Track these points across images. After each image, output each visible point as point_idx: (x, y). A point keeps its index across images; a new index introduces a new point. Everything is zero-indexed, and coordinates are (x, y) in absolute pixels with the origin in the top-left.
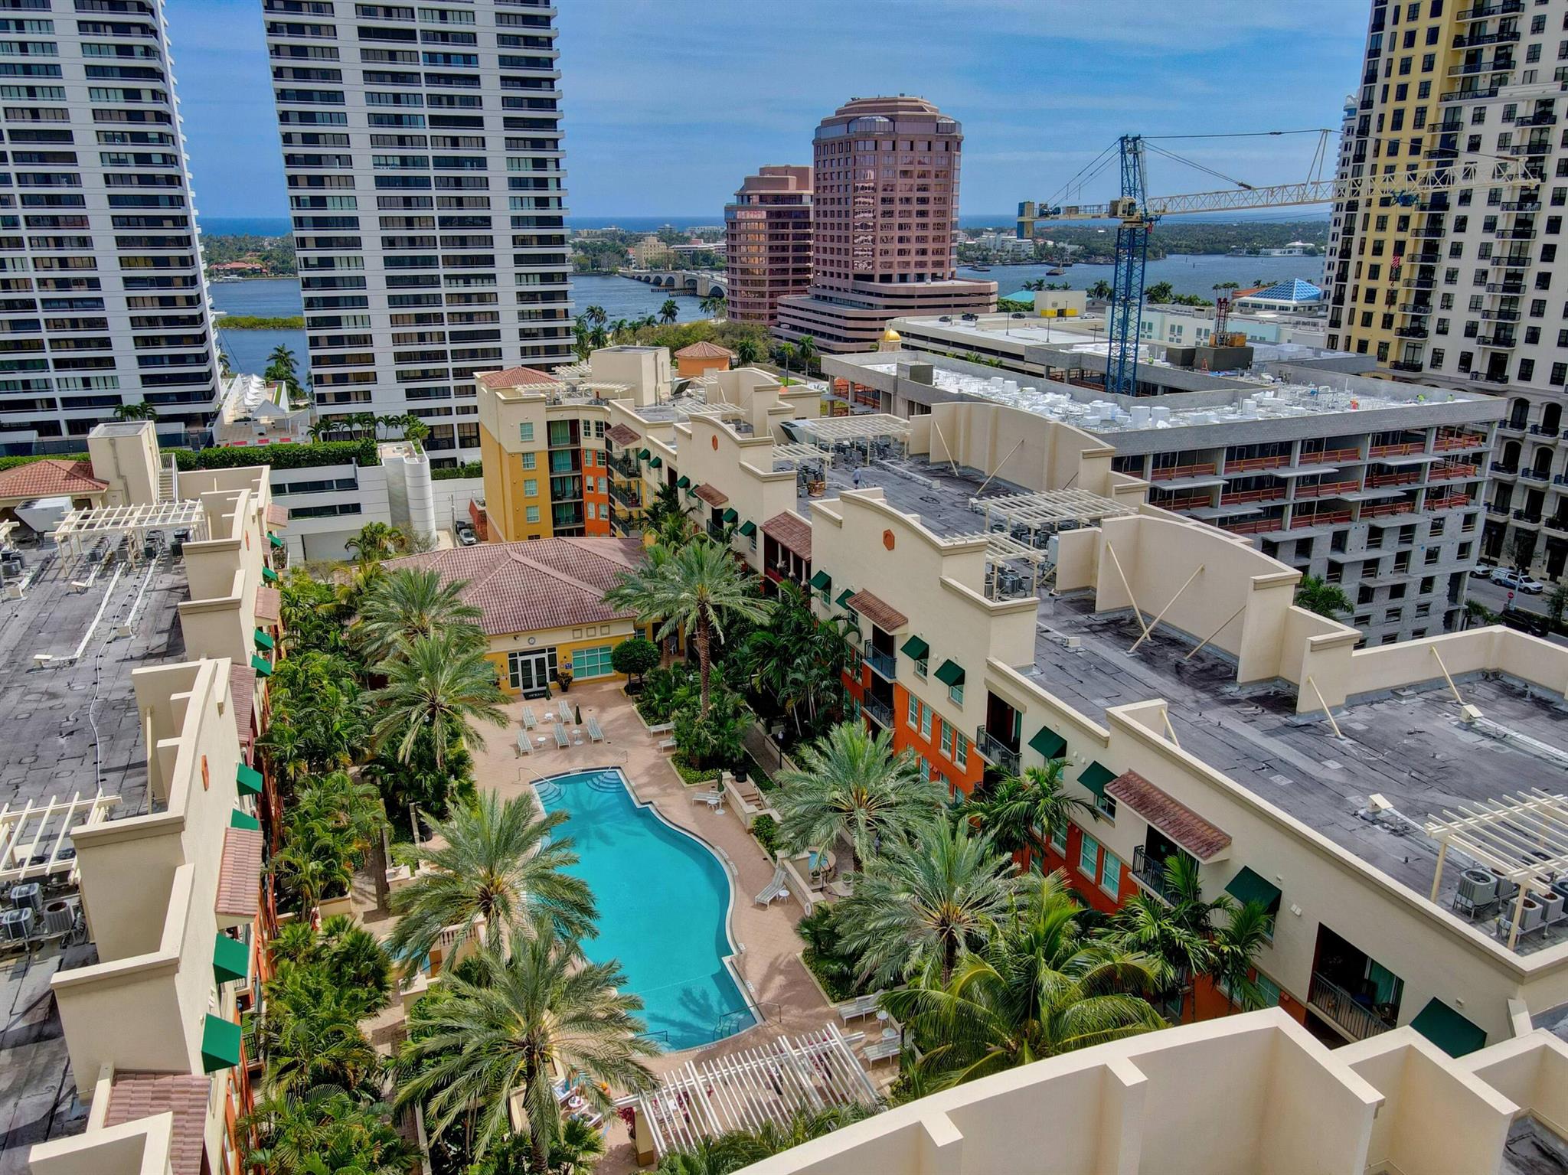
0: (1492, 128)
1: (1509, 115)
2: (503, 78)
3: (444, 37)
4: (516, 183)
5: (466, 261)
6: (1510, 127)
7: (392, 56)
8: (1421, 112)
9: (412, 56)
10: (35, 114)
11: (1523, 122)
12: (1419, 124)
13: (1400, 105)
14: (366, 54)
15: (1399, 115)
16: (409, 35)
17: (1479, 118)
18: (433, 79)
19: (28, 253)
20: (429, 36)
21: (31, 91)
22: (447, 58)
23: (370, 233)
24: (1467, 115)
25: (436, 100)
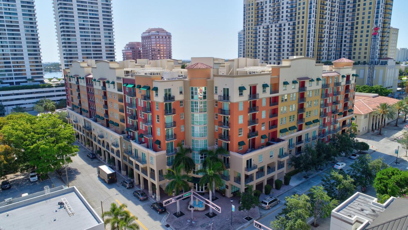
0: (261, 30)
1: (263, 28)
2: (103, 18)
3: (92, 11)
4: (105, 37)
5: (96, 51)
6: (264, 29)
7: (83, 13)
8: (252, 27)
9: (87, 14)
10: (11, 22)
11: (265, 28)
12: (252, 29)
13: (249, 27)
14: (79, 13)
15: (249, 28)
16: (86, 10)
17: (260, 28)
18: (90, 18)
19: (9, 48)
20: (90, 10)
21: (11, 18)
22: (93, 14)
23: (79, 45)
24: (258, 28)
25: (91, 21)
